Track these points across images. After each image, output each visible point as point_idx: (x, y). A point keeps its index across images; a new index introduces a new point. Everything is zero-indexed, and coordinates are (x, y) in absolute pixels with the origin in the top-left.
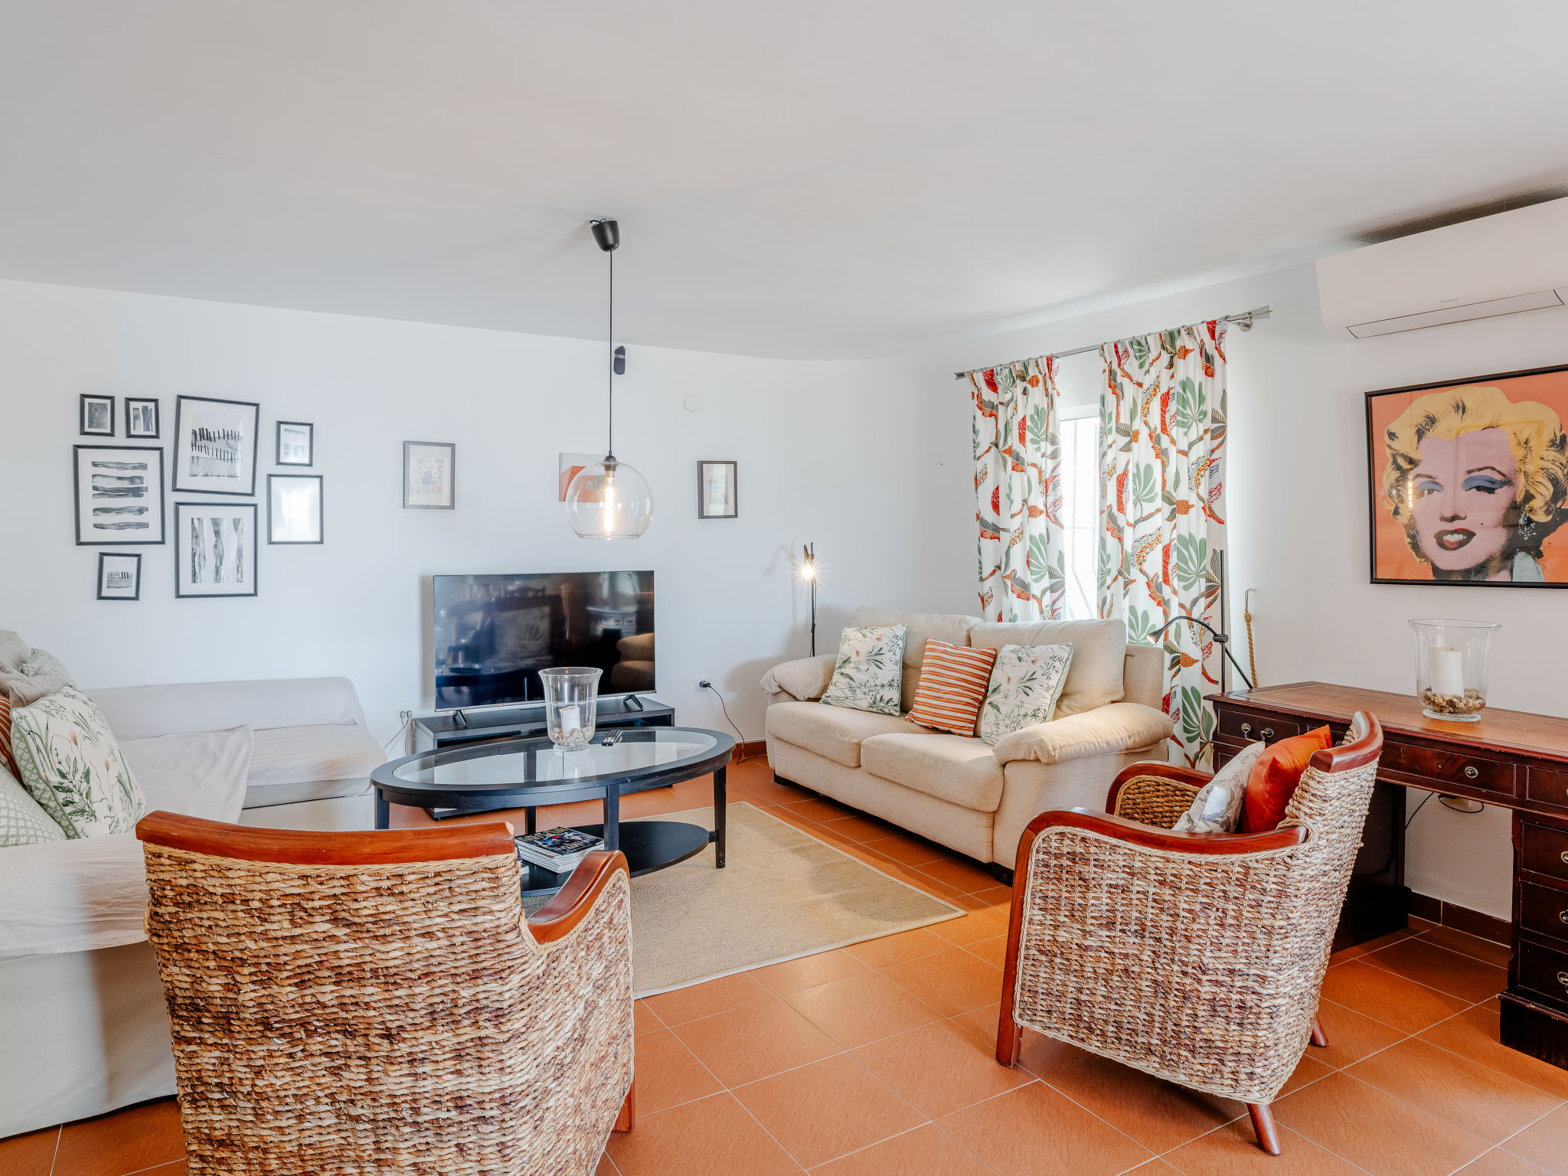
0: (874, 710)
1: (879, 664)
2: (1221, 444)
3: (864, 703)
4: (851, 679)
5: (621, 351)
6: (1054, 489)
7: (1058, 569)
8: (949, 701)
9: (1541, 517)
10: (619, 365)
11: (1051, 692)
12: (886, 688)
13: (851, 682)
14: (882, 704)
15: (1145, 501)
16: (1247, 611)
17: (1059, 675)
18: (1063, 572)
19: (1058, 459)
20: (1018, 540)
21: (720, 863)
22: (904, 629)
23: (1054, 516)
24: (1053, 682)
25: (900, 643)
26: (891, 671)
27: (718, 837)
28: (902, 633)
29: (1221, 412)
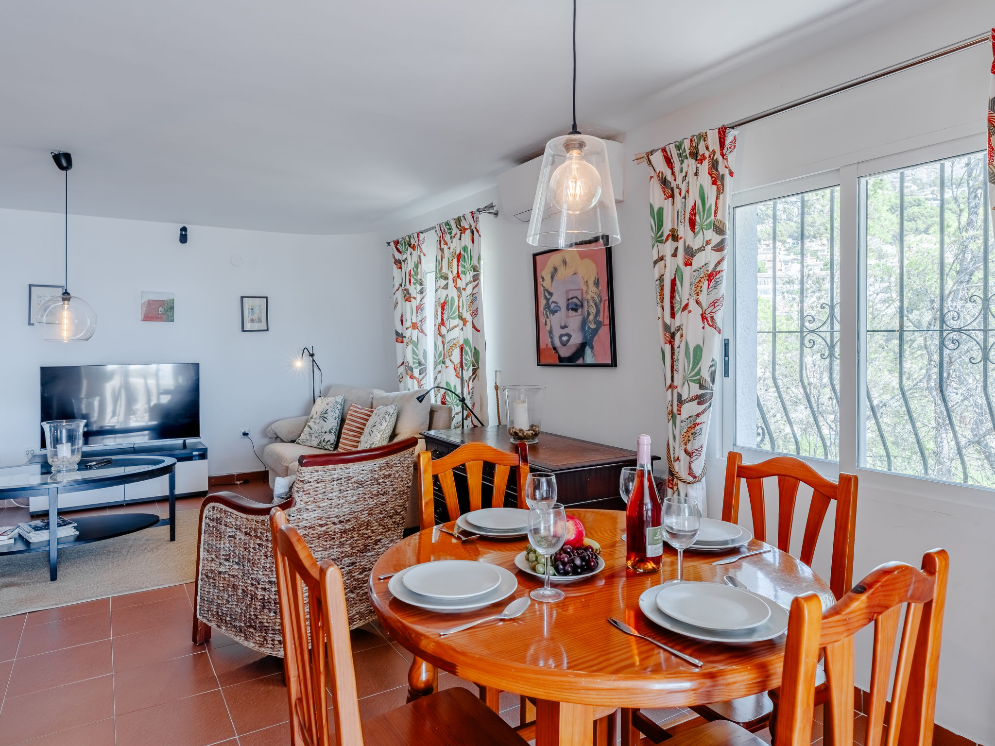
0: (320, 447)
1: (324, 419)
2: (477, 284)
3: (315, 443)
4: (311, 429)
5: (184, 229)
6: (421, 312)
7: (423, 360)
8: (351, 440)
9: (593, 326)
10: (183, 239)
11: (381, 433)
12: (327, 434)
13: (310, 430)
14: (324, 444)
15: (452, 318)
16: (496, 383)
17: (387, 423)
18: (426, 362)
19: (424, 294)
20: (410, 343)
21: (173, 538)
22: (342, 398)
23: (421, 328)
24: (383, 428)
25: (339, 406)
26: (332, 423)
27: (172, 522)
28: (341, 401)
29: (478, 265)
